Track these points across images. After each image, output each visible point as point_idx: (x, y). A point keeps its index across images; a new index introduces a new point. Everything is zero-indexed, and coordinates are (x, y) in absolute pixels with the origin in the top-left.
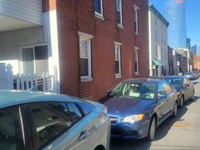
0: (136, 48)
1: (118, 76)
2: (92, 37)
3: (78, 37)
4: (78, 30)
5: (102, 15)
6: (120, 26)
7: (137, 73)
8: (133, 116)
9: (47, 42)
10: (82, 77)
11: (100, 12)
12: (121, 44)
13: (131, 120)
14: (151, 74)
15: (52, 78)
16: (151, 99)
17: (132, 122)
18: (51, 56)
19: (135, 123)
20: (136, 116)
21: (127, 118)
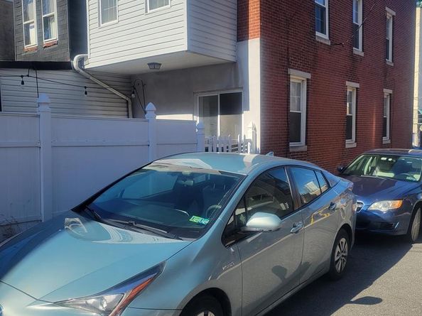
0: (387, 92)
1: (350, 144)
2: (309, 76)
3: (288, 77)
4: (289, 66)
5: (326, 37)
6: (359, 51)
7: (386, 140)
8: (386, 202)
9: (242, 88)
10: (291, 144)
11: (323, 31)
12: (357, 85)
13: (382, 207)
14: (416, 143)
15: (249, 143)
16: (415, 181)
17: (384, 210)
18: (248, 109)
19: (389, 212)
20: (390, 202)
21: (376, 204)
